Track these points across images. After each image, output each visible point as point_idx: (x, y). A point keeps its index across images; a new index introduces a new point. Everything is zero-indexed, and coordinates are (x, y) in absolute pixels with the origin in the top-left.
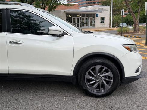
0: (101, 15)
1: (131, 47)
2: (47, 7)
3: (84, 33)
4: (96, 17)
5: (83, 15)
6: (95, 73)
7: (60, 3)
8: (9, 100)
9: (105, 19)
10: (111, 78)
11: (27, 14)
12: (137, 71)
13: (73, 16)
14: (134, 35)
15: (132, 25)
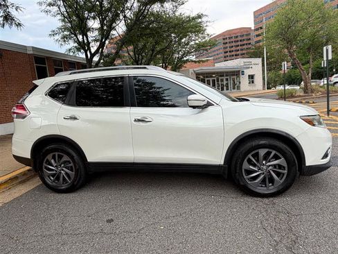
0: (248, 72)
1: (314, 119)
2: (170, 67)
3: (234, 101)
4: (241, 76)
5: (221, 74)
6: (258, 161)
7: (187, 60)
8: (136, 199)
9: (256, 78)
10: (284, 167)
11: (149, 80)
12: (326, 156)
13: (207, 77)
14: (305, 99)
15: (299, 84)
